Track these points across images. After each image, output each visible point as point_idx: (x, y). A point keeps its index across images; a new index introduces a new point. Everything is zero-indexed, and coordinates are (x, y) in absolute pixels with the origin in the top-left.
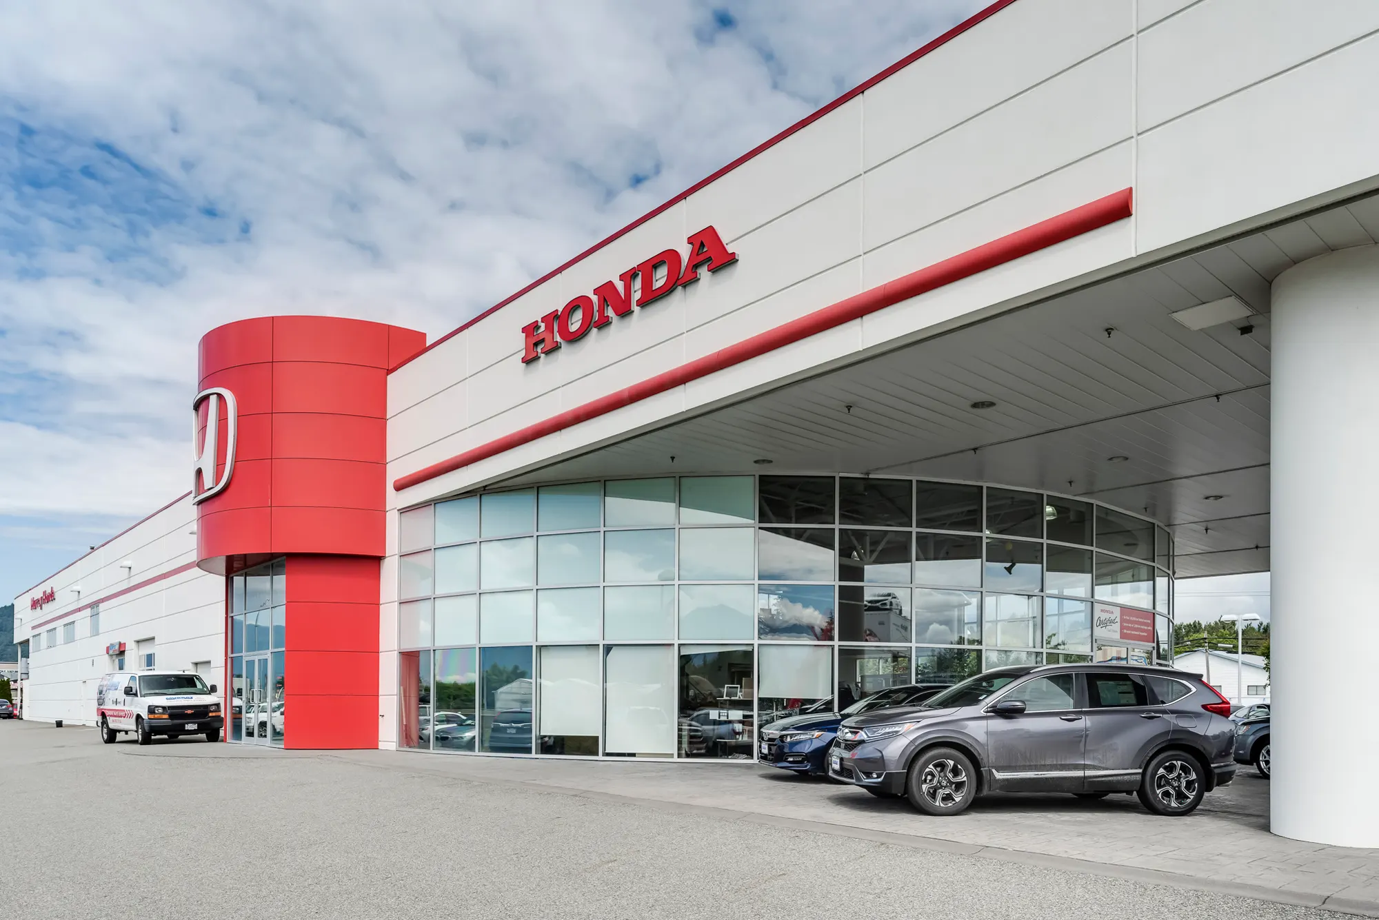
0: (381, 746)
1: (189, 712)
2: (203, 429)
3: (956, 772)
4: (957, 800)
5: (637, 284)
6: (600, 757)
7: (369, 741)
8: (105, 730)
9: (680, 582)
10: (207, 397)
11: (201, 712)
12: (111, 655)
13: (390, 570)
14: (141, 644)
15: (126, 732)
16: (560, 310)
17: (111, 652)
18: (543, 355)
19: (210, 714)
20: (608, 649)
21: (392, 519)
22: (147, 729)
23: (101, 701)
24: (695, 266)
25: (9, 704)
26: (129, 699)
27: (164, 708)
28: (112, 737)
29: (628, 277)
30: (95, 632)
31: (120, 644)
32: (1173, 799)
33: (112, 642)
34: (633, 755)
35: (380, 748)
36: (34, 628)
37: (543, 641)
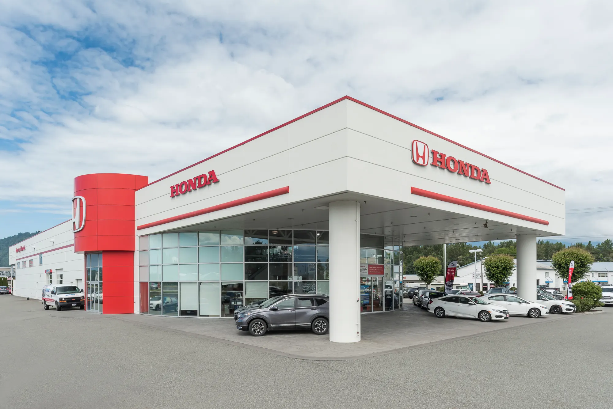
0: (135, 312)
1: (74, 300)
2: (75, 209)
3: (261, 325)
4: (261, 332)
5: (197, 182)
6: (198, 317)
7: (131, 311)
8: (45, 305)
9: (221, 263)
10: (77, 198)
11: (77, 300)
12: (47, 274)
13: (136, 255)
14: (58, 270)
15: (53, 306)
16: (180, 183)
17: (47, 273)
18: (176, 196)
19: (81, 300)
20: (200, 283)
21: (137, 239)
22: (59, 306)
23: (44, 295)
24: (210, 181)
25: (7, 288)
26: (53, 295)
27: (65, 298)
28: (47, 308)
29: (196, 179)
30: (41, 263)
31: (50, 270)
32: (320, 330)
33: (47, 269)
34: (208, 316)
35: (134, 313)
36: (17, 260)
37: (181, 280)
